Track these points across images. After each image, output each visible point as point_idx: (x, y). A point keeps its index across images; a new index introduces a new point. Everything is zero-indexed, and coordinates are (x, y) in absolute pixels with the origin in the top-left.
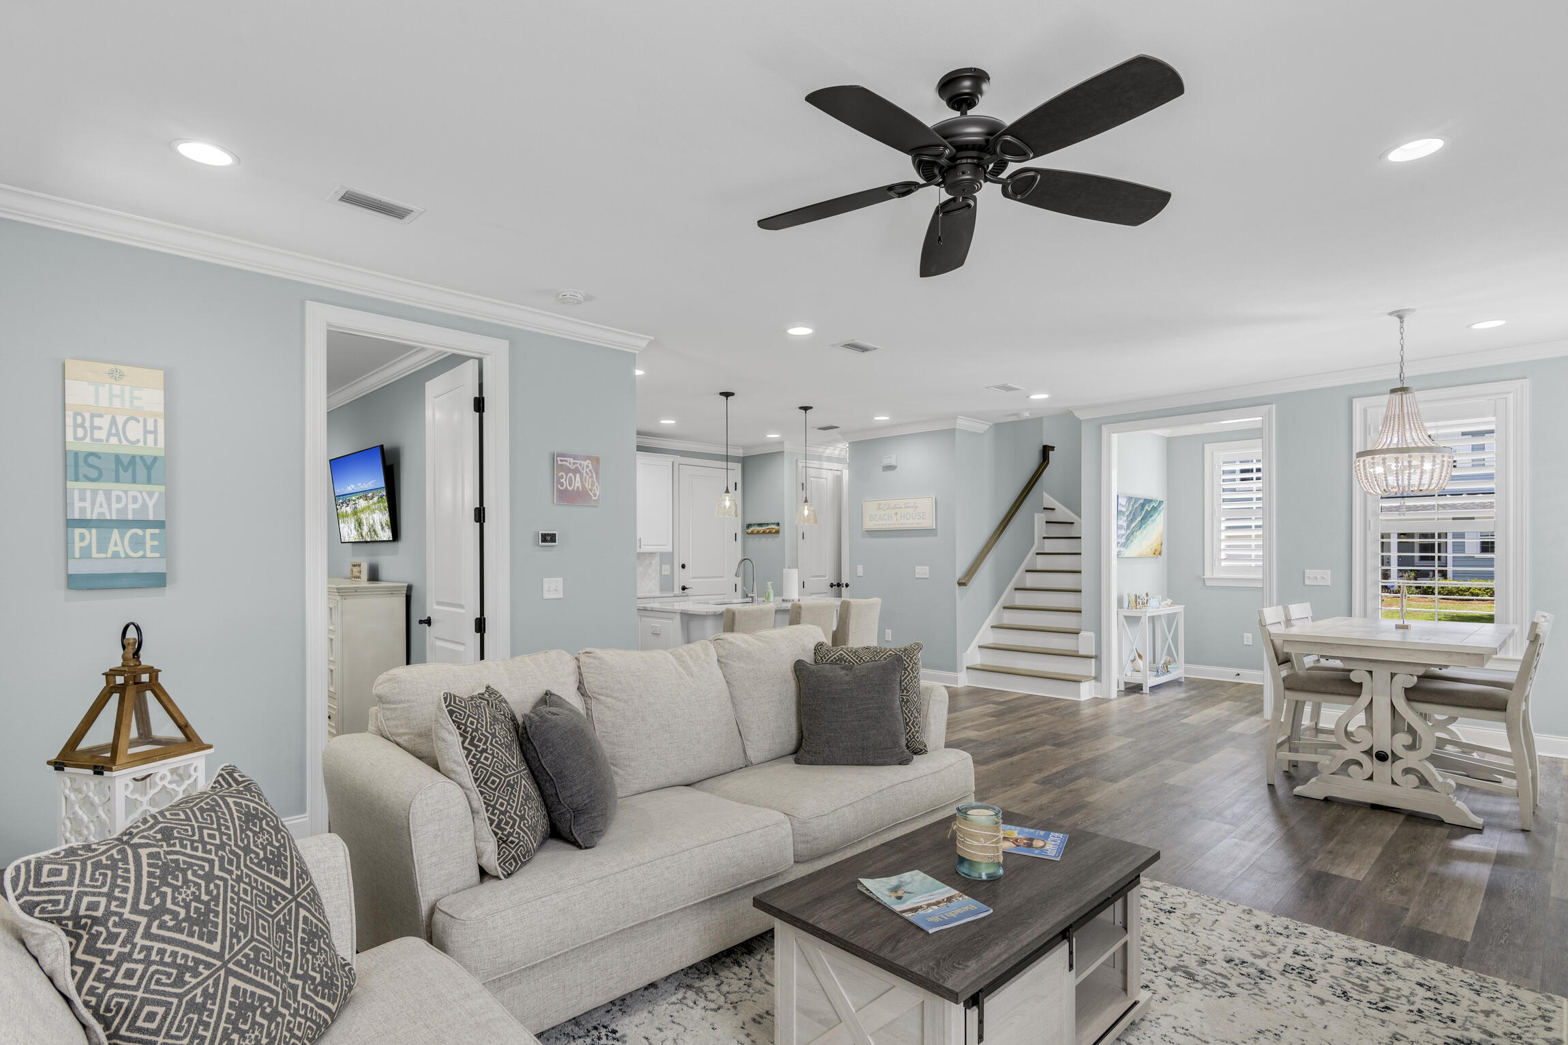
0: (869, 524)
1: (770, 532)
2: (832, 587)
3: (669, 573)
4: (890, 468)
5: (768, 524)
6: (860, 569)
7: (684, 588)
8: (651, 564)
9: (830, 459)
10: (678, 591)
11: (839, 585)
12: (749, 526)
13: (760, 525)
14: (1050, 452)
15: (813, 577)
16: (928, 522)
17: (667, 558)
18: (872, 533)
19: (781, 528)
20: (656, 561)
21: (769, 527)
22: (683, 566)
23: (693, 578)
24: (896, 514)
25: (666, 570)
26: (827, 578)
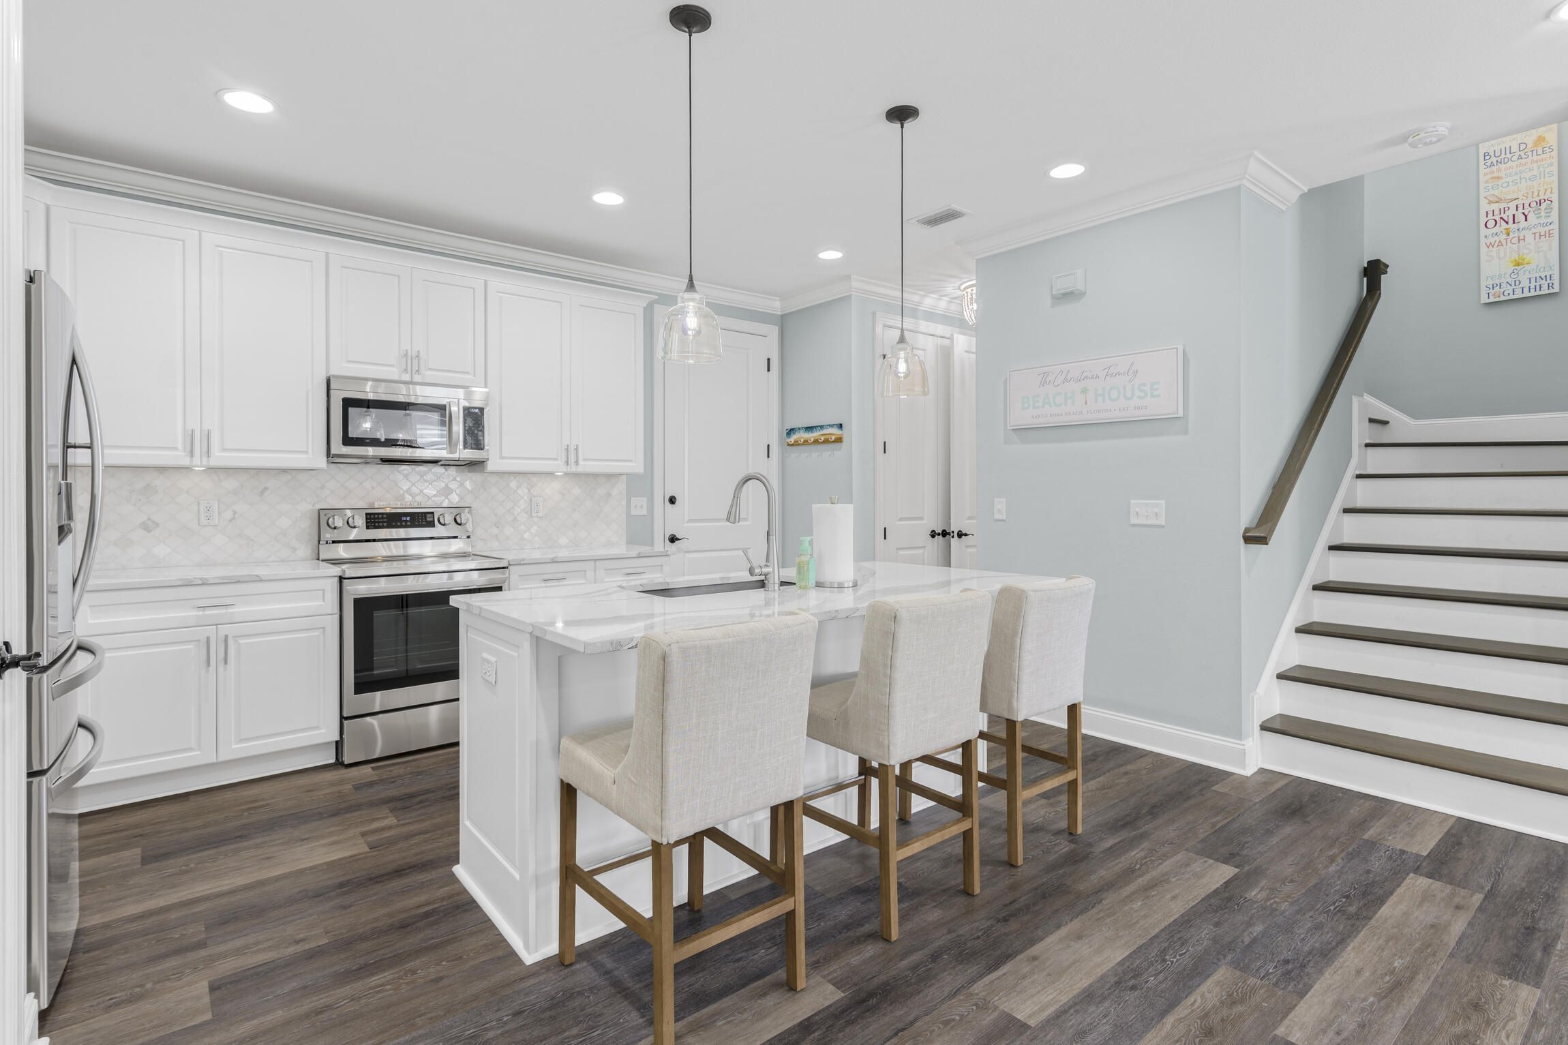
0: (1022, 416)
1: (826, 441)
2: (933, 536)
3: (644, 512)
4: (1069, 296)
5: (822, 427)
6: (1000, 505)
7: (673, 539)
8: (609, 495)
9: (930, 316)
10: (660, 544)
11: (945, 534)
12: (791, 432)
13: (809, 429)
14: (1382, 276)
15: (901, 519)
16: (1165, 403)
17: (639, 484)
18: (1025, 432)
19: (844, 433)
20: (620, 487)
21: (825, 431)
22: (672, 500)
23: (690, 521)
24: (1084, 391)
25: (639, 506)
26: (925, 522)
